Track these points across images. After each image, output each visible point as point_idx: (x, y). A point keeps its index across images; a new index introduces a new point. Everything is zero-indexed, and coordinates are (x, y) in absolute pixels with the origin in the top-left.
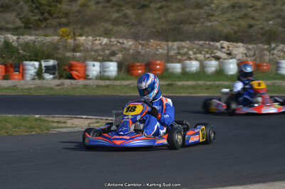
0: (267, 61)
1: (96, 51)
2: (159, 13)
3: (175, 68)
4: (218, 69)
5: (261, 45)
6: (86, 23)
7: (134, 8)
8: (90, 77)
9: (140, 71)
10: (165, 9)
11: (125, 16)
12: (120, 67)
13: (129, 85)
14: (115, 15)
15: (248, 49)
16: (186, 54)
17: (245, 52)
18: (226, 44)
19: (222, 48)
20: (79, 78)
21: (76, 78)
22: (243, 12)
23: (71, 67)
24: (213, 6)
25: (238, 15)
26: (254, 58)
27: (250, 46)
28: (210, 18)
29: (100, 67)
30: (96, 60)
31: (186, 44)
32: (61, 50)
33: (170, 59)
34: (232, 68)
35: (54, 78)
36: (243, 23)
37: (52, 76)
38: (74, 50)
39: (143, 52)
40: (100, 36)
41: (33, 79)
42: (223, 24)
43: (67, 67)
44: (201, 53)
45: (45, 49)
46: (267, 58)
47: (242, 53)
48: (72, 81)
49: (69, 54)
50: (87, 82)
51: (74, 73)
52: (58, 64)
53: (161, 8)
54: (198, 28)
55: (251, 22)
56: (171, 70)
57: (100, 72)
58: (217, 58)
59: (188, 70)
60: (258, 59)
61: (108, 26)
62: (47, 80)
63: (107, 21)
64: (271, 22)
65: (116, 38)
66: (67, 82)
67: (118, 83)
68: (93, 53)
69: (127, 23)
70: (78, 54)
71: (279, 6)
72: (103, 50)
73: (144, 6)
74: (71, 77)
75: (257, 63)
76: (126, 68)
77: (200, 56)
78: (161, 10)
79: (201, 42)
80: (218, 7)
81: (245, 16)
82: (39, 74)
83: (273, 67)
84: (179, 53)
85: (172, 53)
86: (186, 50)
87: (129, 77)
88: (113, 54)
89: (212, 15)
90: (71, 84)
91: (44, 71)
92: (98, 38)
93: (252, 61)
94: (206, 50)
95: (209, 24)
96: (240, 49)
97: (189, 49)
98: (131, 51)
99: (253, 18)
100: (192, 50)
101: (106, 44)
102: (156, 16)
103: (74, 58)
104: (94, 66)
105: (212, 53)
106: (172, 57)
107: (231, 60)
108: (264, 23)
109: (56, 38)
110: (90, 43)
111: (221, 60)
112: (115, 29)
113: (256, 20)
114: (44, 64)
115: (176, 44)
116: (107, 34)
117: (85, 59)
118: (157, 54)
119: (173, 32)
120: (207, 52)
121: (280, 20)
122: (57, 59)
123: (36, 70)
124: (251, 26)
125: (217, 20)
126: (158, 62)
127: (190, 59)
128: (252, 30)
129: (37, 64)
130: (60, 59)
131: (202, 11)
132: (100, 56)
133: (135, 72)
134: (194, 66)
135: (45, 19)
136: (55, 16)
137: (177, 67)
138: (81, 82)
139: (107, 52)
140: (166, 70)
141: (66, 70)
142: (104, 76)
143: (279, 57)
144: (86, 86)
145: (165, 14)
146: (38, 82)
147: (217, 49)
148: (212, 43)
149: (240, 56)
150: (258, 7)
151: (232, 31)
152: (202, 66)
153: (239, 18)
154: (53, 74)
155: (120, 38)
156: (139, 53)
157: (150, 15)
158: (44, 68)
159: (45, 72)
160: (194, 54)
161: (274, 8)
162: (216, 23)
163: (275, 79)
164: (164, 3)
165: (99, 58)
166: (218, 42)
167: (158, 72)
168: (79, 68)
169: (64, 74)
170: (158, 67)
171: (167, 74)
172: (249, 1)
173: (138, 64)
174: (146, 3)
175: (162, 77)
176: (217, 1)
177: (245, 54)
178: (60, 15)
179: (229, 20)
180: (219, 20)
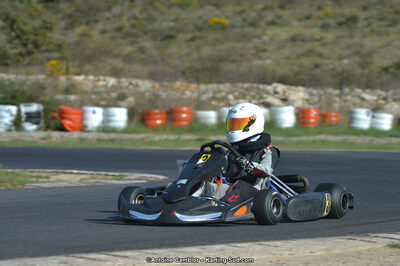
0: (337, 110)
1: (98, 93)
2: (189, 47)
3: (208, 118)
4: (269, 119)
5: (330, 90)
6: (87, 59)
7: (154, 39)
8: (89, 129)
9: (159, 122)
10: (198, 42)
11: (142, 50)
12: (131, 114)
13: (143, 139)
14: (128, 49)
15: (311, 95)
16: (224, 99)
17: (307, 97)
18: (280, 88)
19: (276, 93)
20: (74, 129)
21: (69, 129)
22: (308, 46)
23: (62, 114)
24: (265, 38)
25: (299, 50)
26: (317, 106)
27: (315, 92)
28: (261, 54)
29: (104, 115)
30: (97, 105)
31: (225, 87)
32: (49, 91)
33: (201, 105)
34: (287, 117)
35: (38, 129)
36: (307, 62)
37: (34, 127)
38: (67, 91)
39: (164, 95)
40: (105, 75)
41: (9, 130)
42: (279, 63)
43: (56, 115)
44: (244, 98)
45: (26, 88)
46: (337, 106)
47: (303, 99)
48: (64, 134)
49: (60, 97)
50: (84, 135)
51: (67, 123)
52: (45, 111)
53: (193, 39)
54: (244, 67)
55: (318, 60)
56: (202, 121)
57: (103, 122)
58: (267, 105)
60: (324, 106)
61: (118, 63)
62: (28, 132)
63: (116, 56)
64: (346, 61)
65: (127, 78)
66: (56, 135)
67: (128, 136)
68: (93, 96)
69: (144, 60)
70: (72, 97)
71: (357, 39)
72: (108, 92)
73: (169, 37)
74: (62, 128)
75: (324, 111)
76: (140, 117)
78: (192, 43)
79: (246, 85)
80: (272, 39)
81: (310, 53)
82: (17, 123)
83: (344, 119)
84: (214, 98)
85: (204, 97)
86: (223, 94)
87: (143, 129)
88: (122, 97)
89: (264, 51)
90: (62, 137)
91: (23, 119)
92: (102, 78)
93: (316, 110)
94: (253, 94)
95: (257, 62)
96: (299, 95)
97: (228, 93)
98: (147, 94)
99: (321, 56)
100: (232, 93)
101: (113, 86)
102: (185, 50)
103: (66, 102)
104: (94, 112)
105: (261, 98)
106: (203, 102)
107: (286, 108)
108: (337, 63)
109: (41, 77)
110: (91, 85)
111: (272, 108)
112: (128, 67)
113: (329, 58)
114: (24, 109)
115: (212, 87)
116: (115, 73)
117: (82, 104)
118: (183, 99)
120: (254, 97)
121: (358, 59)
122: (42, 103)
123: (12, 118)
124: (317, 66)
125: (270, 58)
126: (185, 109)
127: (229, 105)
128: (318, 72)
129: (14, 109)
130: (47, 103)
131: (250, 45)
132: (103, 99)
133: (151, 122)
135: (30, 53)
136: (43, 48)
137: (211, 116)
138: (76, 135)
139: (114, 95)
140: (195, 120)
141: (54, 118)
142: (108, 127)
143: (354, 104)
144: (82, 140)
145: (198, 49)
146: (15, 134)
147: (268, 93)
148: (261, 86)
149: (299, 104)
150: (328, 41)
151: (291, 73)
153: (304, 55)
154: (37, 123)
156: (157, 96)
157: (177, 49)
158: (24, 116)
159: (27, 121)
161: (350, 42)
162: (268, 62)
163: (347, 134)
164: (197, 33)
165: (103, 103)
166: (270, 84)
167: (184, 123)
168: (73, 116)
169: (52, 124)
170: (184, 115)
171: (196, 126)
172: (316, 32)
173: (157, 111)
174: (173, 33)
175: (190, 130)
176: (271, 32)
177: (307, 100)
178: (51, 47)
179: (287, 58)
180: (274, 57)
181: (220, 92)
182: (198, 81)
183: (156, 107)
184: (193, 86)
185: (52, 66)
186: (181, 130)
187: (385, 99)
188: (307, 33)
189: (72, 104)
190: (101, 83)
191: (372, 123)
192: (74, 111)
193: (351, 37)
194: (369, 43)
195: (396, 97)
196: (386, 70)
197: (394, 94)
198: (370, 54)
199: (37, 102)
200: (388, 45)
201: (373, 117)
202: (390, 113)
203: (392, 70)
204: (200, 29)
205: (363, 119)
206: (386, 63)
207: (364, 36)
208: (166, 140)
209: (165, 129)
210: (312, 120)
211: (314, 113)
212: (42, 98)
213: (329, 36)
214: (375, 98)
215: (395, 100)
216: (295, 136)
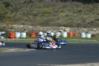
0: (77, 33)
1: (19, 29)
2: (41, 17)
4: (61, 35)
6: (16, 21)
7: (32, 16)
8: (17, 38)
9: (34, 36)
10: (43, 16)
11: (29, 18)
12: (27, 34)
13: (30, 40)
14: (26, 18)
15: (71, 29)
17: (70, 30)
18: (63, 28)
19: (62, 29)
20: (13, 38)
21: (12, 38)
22: (70, 17)
23: (10, 34)
24: (60, 15)
25: (68, 18)
26: (72, 32)
27: (72, 28)
28: (59, 19)
29: (20, 34)
30: (19, 32)
34: (65, 35)
35: (4, 38)
36: (70, 21)
37: (3, 37)
38: (11, 29)
39: (35, 29)
42: (63, 21)
43: (9, 34)
44: (55, 30)
45: (1, 28)
47: (69, 30)
49: (9, 30)
51: (11, 36)
52: (6, 33)
53: (42, 16)
54: (54, 23)
55: (73, 21)
57: (20, 36)
58: (60, 32)
60: (74, 32)
61: (24, 22)
62: (2, 38)
63: (23, 20)
64: (79, 21)
65: (26, 25)
66: (9, 39)
67: (26, 39)
68: (18, 30)
69: (30, 21)
70: (13, 30)
71: (82, 16)
73: (36, 15)
75: (74, 33)
76: (29, 35)
78: (42, 17)
79: (55, 27)
80: (61, 16)
81: (70, 19)
83: (79, 35)
84: (47, 30)
87: (30, 38)
88: (25, 30)
89: (59, 18)
90: (10, 40)
92: (20, 25)
95: (58, 21)
96: (68, 29)
97: (51, 29)
98: (31, 29)
99: (73, 20)
101: (22, 27)
102: (40, 18)
103: (11, 31)
104: (18, 34)
106: (45, 31)
107: (65, 33)
108: (77, 21)
109: (5, 25)
110: (17, 27)
111: (62, 32)
112: (26, 22)
113: (74, 20)
114: (1, 33)
115: (47, 27)
116: (23, 24)
117: (15, 32)
119: (46, 24)
120: (57, 30)
121: (82, 21)
122: (5, 31)
124: (72, 22)
125: (61, 20)
130: (7, 31)
131: (56, 17)
133: (32, 36)
135: (2, 19)
136: (5, 18)
138: (14, 39)
139: (23, 29)
141: (8, 35)
142: (21, 37)
143: (81, 32)
145: (43, 18)
147: (60, 29)
148: (59, 27)
149: (68, 31)
150: (75, 16)
151: (66, 24)
152: (55, 34)
153: (68, 19)
154: (4, 36)
155: (28, 25)
156: (33, 30)
157: (38, 18)
159: (1, 36)
160: (53, 30)
161: (80, 16)
162: (60, 21)
163: (80, 39)
164: (43, 14)
166: (61, 27)
168: (13, 35)
169: (8, 37)
172: (72, 14)
174: (37, 14)
176: (61, 14)
179: (65, 20)
181: (49, 29)
182: (43, 26)
183: (33, 32)
184: (42, 27)
185: (8, 22)
187: (89, 30)
188: (70, 14)
193: (80, 15)
194: (85, 16)
196: (89, 23)
197: (91, 29)
198: (85, 19)
199: (4, 31)
200: (89, 17)
201: (86, 35)
202: (90, 34)
203: (90, 23)
204: (44, 13)
205: (84, 35)
206: (89, 22)
207: (84, 15)
209: (35, 38)
210: (71, 36)
211: (72, 34)
212: (5, 30)
213: (75, 15)
214: (86, 30)
215: (91, 31)
216: (67, 39)
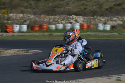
0: (93, 24)
2: (45, 3)
5: (90, 17)
7: (34, 1)
8: (15, 32)
9: (37, 29)
10: (48, 1)
11: (30, 4)
12: (28, 27)
13: (32, 35)
14: (26, 4)
15: (84, 19)
16: (57, 21)
18: (74, 16)
19: (73, 18)
20: (10, 32)
21: (9, 32)
22: (82, 2)
23: (6, 27)
25: (80, 4)
26: (86, 23)
27: (85, 18)
28: (68, 5)
29: (19, 27)
30: (17, 24)
31: (57, 17)
33: (50, 23)
34: (77, 26)
36: (82, 7)
38: (8, 20)
39: (38, 20)
40: (19, 13)
42: (74, 8)
43: (4, 27)
44: (64, 21)
46: (93, 23)
47: (82, 21)
48: (7, 33)
49: (5, 21)
50: (13, 34)
51: (8, 30)
52: (1, 26)
54: (62, 9)
55: (86, 7)
56: (51, 28)
57: (19, 29)
58: (71, 23)
59: (58, 28)
60: (89, 23)
61: (23, 9)
63: (22, 7)
64: (94, 7)
65: (26, 14)
66: (5, 34)
67: (27, 34)
68: (16, 21)
69: (31, 8)
72: (21, 19)
74: (6, 32)
75: (89, 25)
76: (31, 28)
77: (63, 22)
78: (46, 2)
79: (64, 16)
81: (83, 4)
83: (95, 27)
84: (54, 21)
85: (51, 21)
86: (57, 19)
87: (32, 31)
88: (25, 21)
89: (69, 4)
90: (7, 35)
92: (18, 14)
94: (66, 19)
95: (67, 8)
96: (81, 19)
97: (59, 19)
98: (33, 20)
99: (86, 5)
100: (60, 19)
101: (22, 17)
102: (44, 4)
103: (8, 23)
104: (16, 26)
105: (69, 20)
106: (51, 22)
107: (77, 24)
108: (91, 7)
110: (15, 17)
111: (73, 24)
112: (26, 10)
115: (53, 17)
116: (22, 12)
117: (13, 24)
118: (44, 21)
119: (52, 12)
120: (66, 20)
121: (98, 6)
124: (85, 9)
125: (70, 6)
126: (45, 25)
127: (59, 23)
128: (86, 10)
130: (2, 24)
131: (64, 2)
132: (19, 22)
133: (35, 29)
134: (61, 26)
137: (53, 27)
138: (11, 34)
139: (22, 20)
140: (48, 28)
141: (4, 28)
142: (21, 31)
143: (98, 22)
144: (13, 36)
145: (48, 4)
147: (71, 19)
148: (68, 16)
149: (81, 22)
151: (77, 11)
152: (64, 27)
155: (28, 14)
156: (36, 21)
157: (41, 4)
160: (61, 21)
163: (96, 32)
165: (19, 23)
166: (71, 15)
167: (45, 29)
168: (10, 28)
169: (3, 30)
170: (45, 27)
171: (49, 30)
173: (36, 26)
175: (47, 31)
177: (83, 21)
178: (1, 4)
179: (76, 6)
180: (72, 6)
182: (49, 15)
183: (36, 25)
184: (47, 17)
186: (44, 32)
187: (108, 20)
189: (9, 24)
190: (18, 16)
191: (104, 28)
192: (10, 26)
195: (111, 19)
196: (107, 9)
198: (102, 4)
200: (107, 1)
201: (104, 26)
202: (109, 25)
203: (109, 9)
205: (101, 27)
206: (107, 7)
208: (39, 35)
209: (39, 31)
210: (85, 28)
211: (85, 25)
214: (104, 20)
215: (111, 20)
